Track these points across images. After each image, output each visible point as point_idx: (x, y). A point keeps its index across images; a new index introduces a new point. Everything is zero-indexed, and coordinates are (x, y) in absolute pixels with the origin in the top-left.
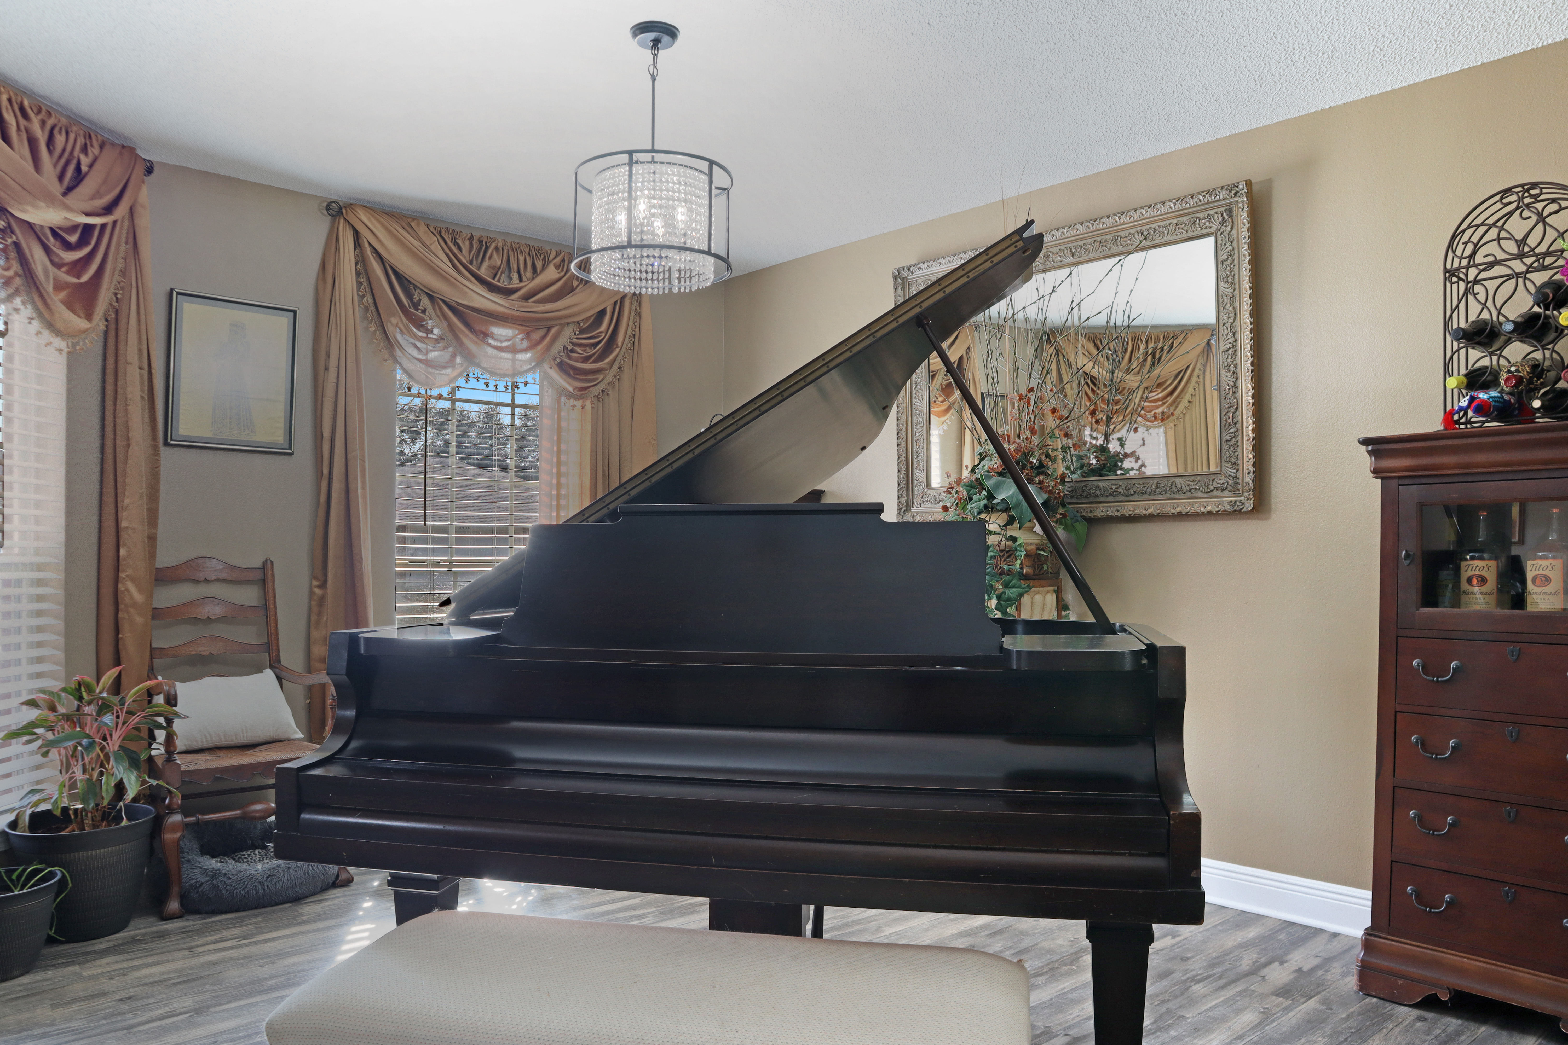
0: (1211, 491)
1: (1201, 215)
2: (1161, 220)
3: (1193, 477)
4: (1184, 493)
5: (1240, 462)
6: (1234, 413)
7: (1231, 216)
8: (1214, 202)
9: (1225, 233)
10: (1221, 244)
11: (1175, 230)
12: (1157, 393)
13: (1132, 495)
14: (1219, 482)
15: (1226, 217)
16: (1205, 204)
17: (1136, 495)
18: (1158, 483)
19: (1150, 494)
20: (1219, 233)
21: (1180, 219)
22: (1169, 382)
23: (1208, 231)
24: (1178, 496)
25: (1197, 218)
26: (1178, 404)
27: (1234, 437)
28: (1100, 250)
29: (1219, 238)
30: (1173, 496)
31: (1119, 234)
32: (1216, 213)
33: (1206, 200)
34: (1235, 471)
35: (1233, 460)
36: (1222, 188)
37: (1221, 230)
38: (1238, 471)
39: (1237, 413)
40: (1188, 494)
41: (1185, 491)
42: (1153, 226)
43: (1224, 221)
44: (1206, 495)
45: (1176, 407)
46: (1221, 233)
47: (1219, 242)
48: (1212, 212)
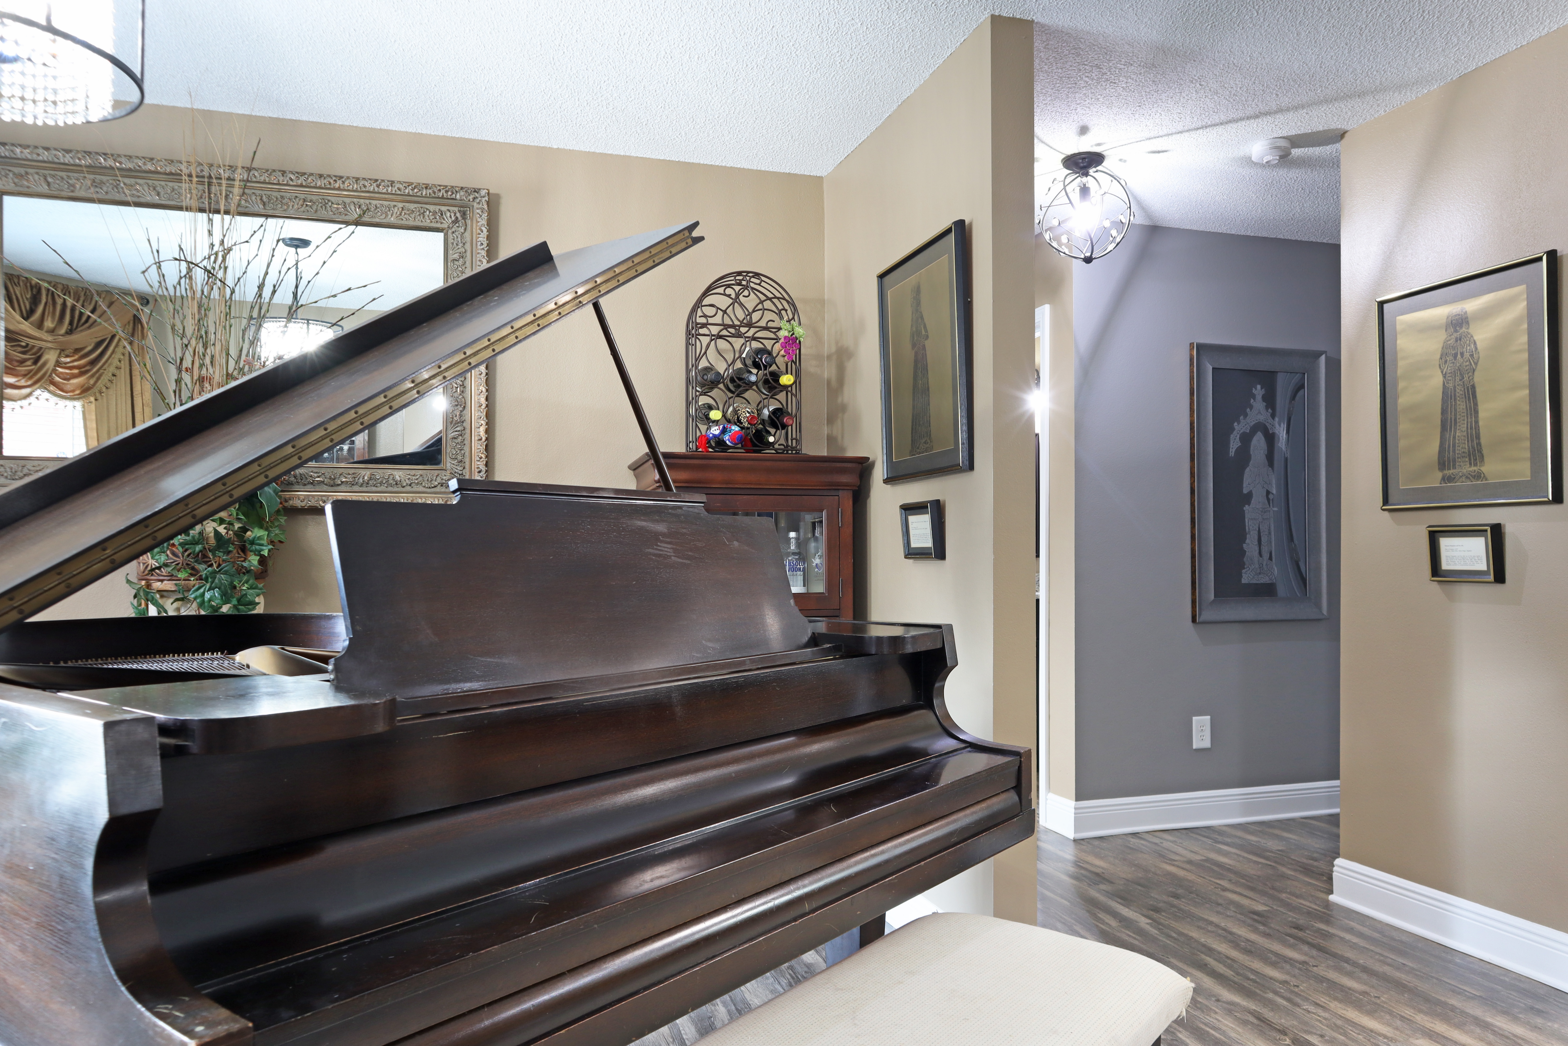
0: (435, 487)
1: (432, 208)
2: (385, 200)
3: (414, 471)
4: (404, 487)
5: (467, 460)
6: (461, 411)
7: (464, 218)
8: (448, 199)
9: (457, 233)
10: (453, 244)
11: (401, 214)
12: (73, 358)
13: (339, 485)
14: (444, 478)
15: (460, 218)
16: (439, 198)
17: (342, 486)
18: (372, 474)
19: (361, 486)
20: (450, 231)
21: (407, 204)
22: (89, 348)
23: (438, 225)
24: (396, 489)
25: (427, 209)
26: (101, 375)
27: (461, 435)
28: (302, 209)
29: (450, 236)
30: (390, 489)
31: (329, 198)
32: (449, 211)
33: (441, 195)
34: (461, 468)
35: (460, 458)
36: (462, 188)
37: (453, 230)
38: (464, 468)
39: (464, 412)
40: (408, 488)
41: (405, 484)
42: (374, 202)
43: (456, 221)
44: (429, 490)
45: (98, 379)
46: (453, 232)
47: (450, 240)
48: (444, 208)
